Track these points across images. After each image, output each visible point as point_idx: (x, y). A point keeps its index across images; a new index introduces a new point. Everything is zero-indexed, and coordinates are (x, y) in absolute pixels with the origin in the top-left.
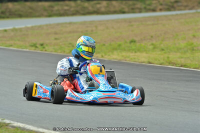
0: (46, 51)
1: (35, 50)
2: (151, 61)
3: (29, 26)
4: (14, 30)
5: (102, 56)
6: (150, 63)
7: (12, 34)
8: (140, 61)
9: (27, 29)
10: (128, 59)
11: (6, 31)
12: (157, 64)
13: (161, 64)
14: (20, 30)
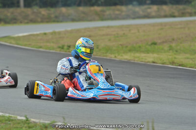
0: (69, 52)
1: (60, 51)
2: (156, 61)
3: (69, 29)
4: (54, 33)
5: (115, 57)
6: (154, 63)
7: (50, 36)
8: (146, 61)
9: (66, 32)
10: (136, 59)
11: (45, 34)
12: (160, 64)
13: (163, 64)
14: (59, 33)
